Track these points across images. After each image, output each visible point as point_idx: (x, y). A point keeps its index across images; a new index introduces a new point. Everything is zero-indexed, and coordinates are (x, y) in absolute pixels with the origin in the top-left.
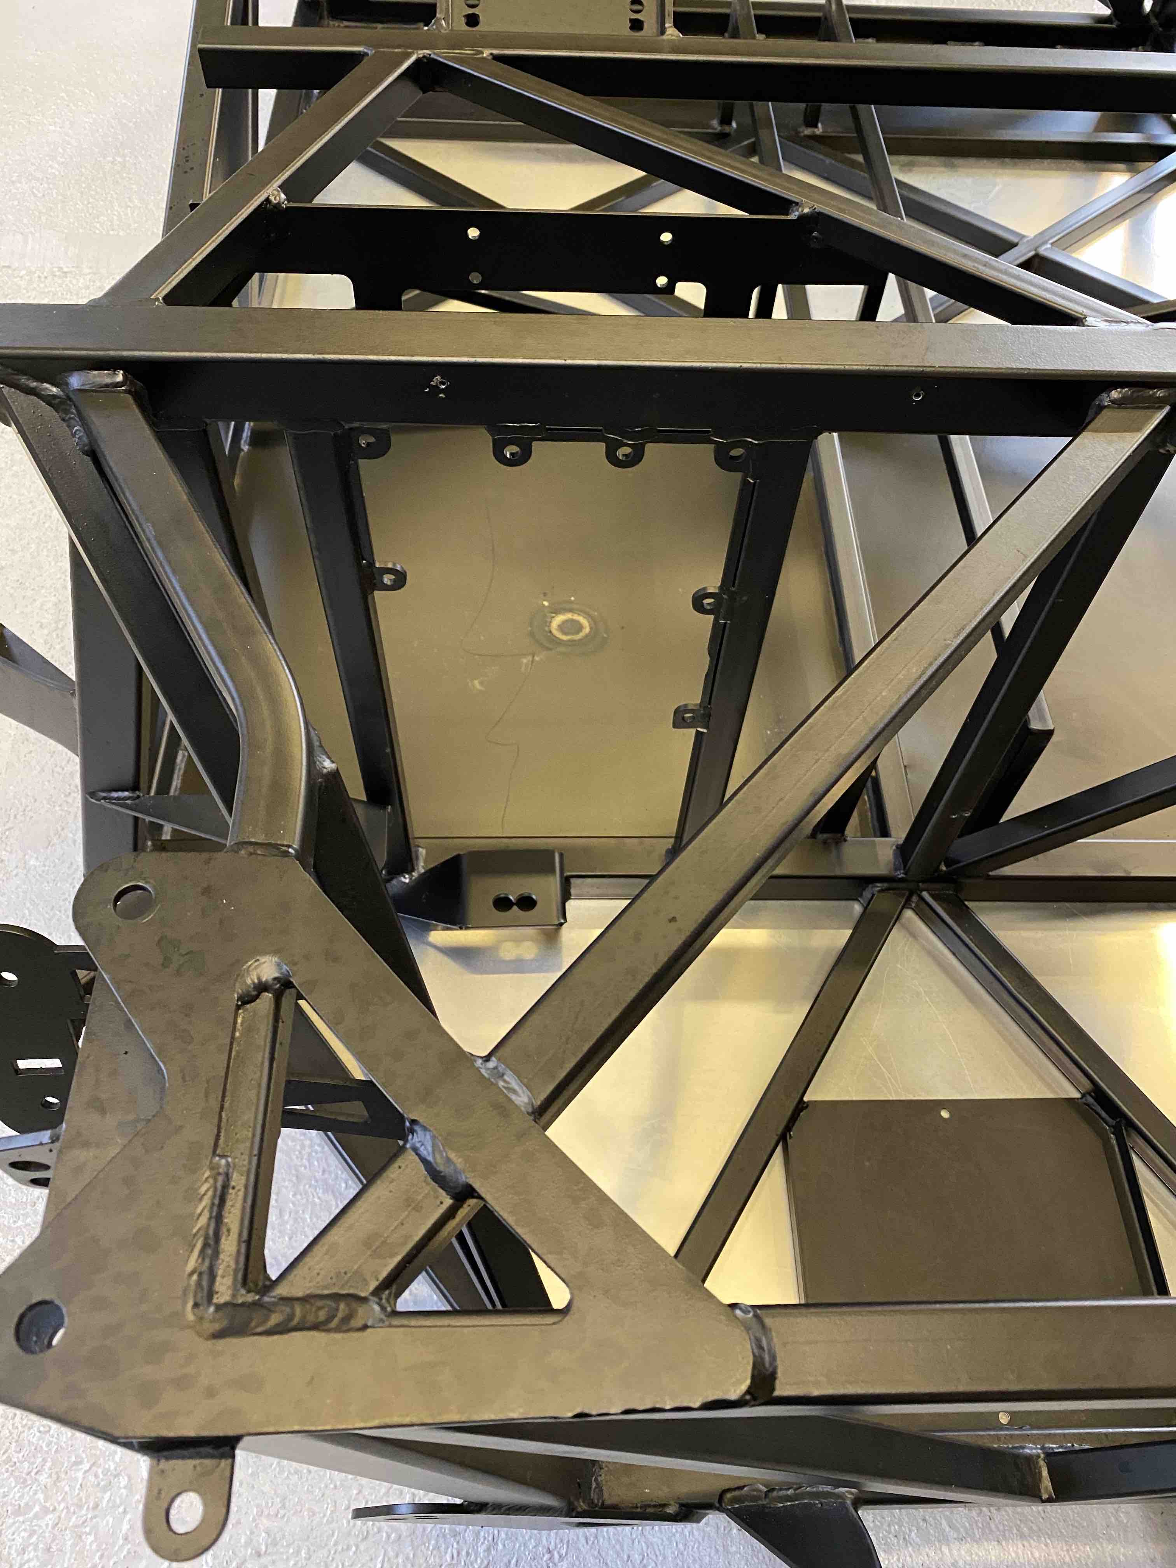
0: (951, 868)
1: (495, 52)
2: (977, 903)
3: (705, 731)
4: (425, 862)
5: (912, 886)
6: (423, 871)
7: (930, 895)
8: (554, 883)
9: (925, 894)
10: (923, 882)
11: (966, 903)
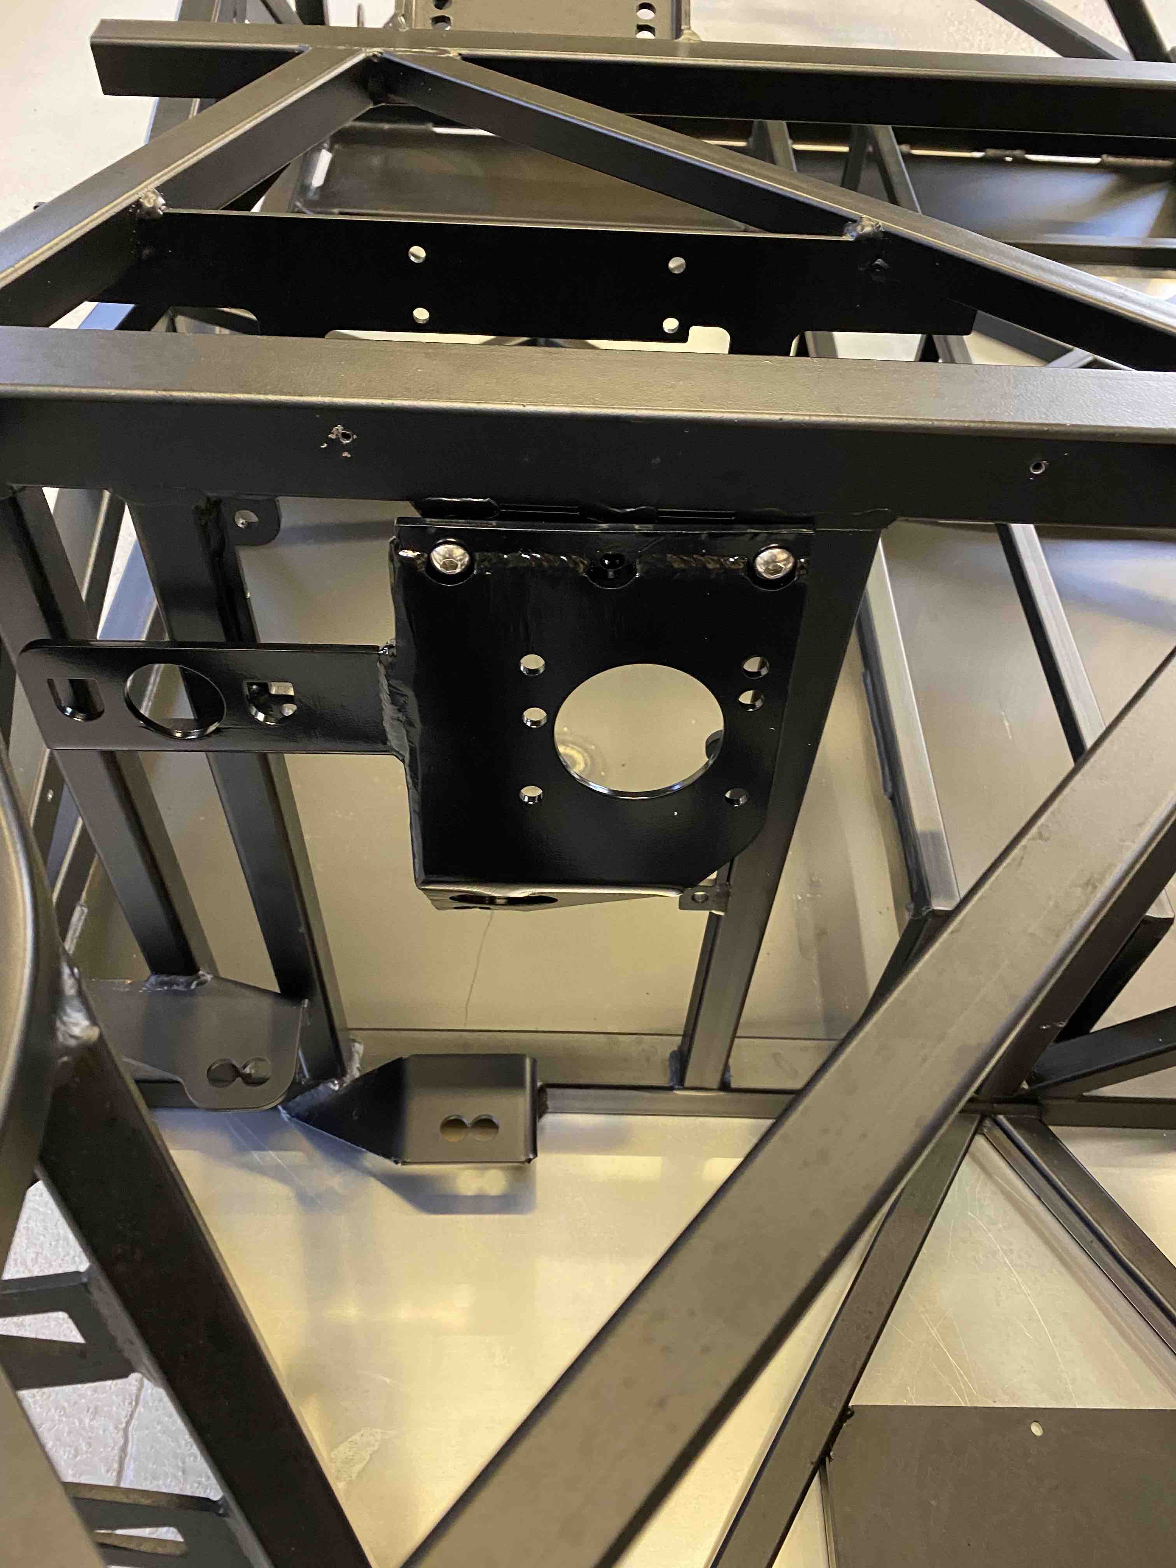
0: (1035, 1087)
1: (464, 52)
2: (1065, 1128)
3: (722, 914)
4: (362, 1062)
5: (982, 1107)
6: (357, 1075)
7: (1008, 1119)
8: (522, 1102)
9: (1001, 1118)
10: (1000, 1102)
11: (1051, 1128)
